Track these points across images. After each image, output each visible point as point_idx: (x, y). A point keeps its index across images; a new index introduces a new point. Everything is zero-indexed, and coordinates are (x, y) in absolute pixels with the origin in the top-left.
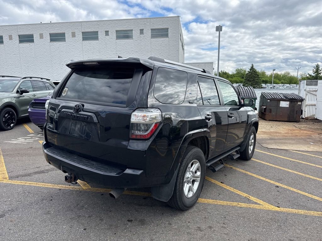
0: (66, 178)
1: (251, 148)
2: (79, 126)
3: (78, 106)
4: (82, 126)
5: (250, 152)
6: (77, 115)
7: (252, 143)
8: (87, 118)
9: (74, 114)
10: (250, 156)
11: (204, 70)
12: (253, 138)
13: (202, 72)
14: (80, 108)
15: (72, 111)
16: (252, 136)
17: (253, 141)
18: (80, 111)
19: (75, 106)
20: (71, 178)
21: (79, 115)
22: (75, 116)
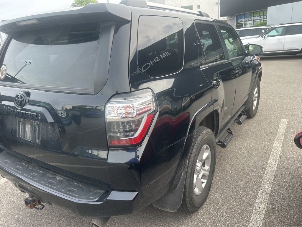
0: (27, 202)
1: (255, 103)
2: (30, 126)
3: (21, 96)
4: (34, 127)
5: (254, 108)
6: (22, 111)
7: (255, 98)
8: (37, 116)
9: (17, 109)
10: (254, 112)
11: (200, 12)
12: (256, 92)
13: (198, 15)
14: (23, 100)
15: (12, 104)
16: (256, 90)
17: (257, 95)
18: (25, 104)
19: (17, 96)
20: (34, 201)
21: (24, 112)
22: (18, 112)
